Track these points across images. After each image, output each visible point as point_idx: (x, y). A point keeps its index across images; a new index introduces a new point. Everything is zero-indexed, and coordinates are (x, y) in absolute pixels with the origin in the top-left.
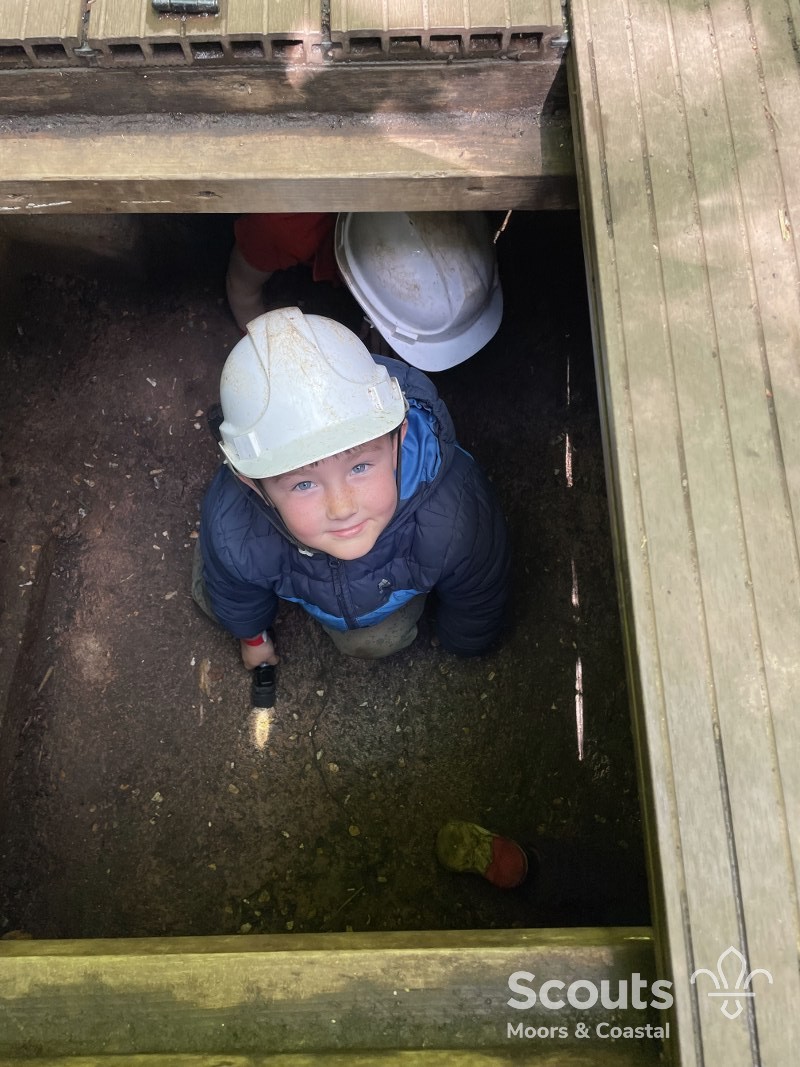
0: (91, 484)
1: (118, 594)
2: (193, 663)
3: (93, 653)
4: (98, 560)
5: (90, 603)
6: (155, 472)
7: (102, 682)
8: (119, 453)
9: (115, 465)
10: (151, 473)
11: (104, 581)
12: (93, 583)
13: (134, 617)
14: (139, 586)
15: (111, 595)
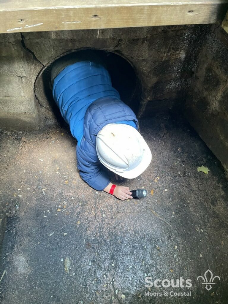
0: (20, 196)
1: (31, 236)
2: (62, 260)
3: (22, 262)
4: (23, 224)
5: (20, 241)
6: (43, 190)
7: (26, 274)
8: (30, 185)
9: (29, 189)
10: (42, 190)
11: (25, 232)
12: (21, 233)
13: (38, 244)
14: (39, 232)
15: (29, 237)
